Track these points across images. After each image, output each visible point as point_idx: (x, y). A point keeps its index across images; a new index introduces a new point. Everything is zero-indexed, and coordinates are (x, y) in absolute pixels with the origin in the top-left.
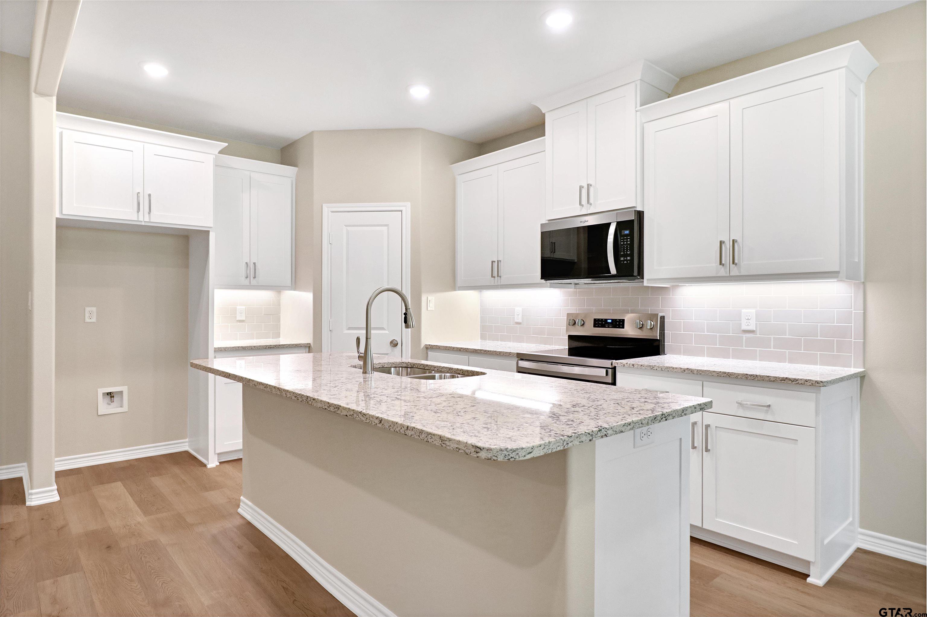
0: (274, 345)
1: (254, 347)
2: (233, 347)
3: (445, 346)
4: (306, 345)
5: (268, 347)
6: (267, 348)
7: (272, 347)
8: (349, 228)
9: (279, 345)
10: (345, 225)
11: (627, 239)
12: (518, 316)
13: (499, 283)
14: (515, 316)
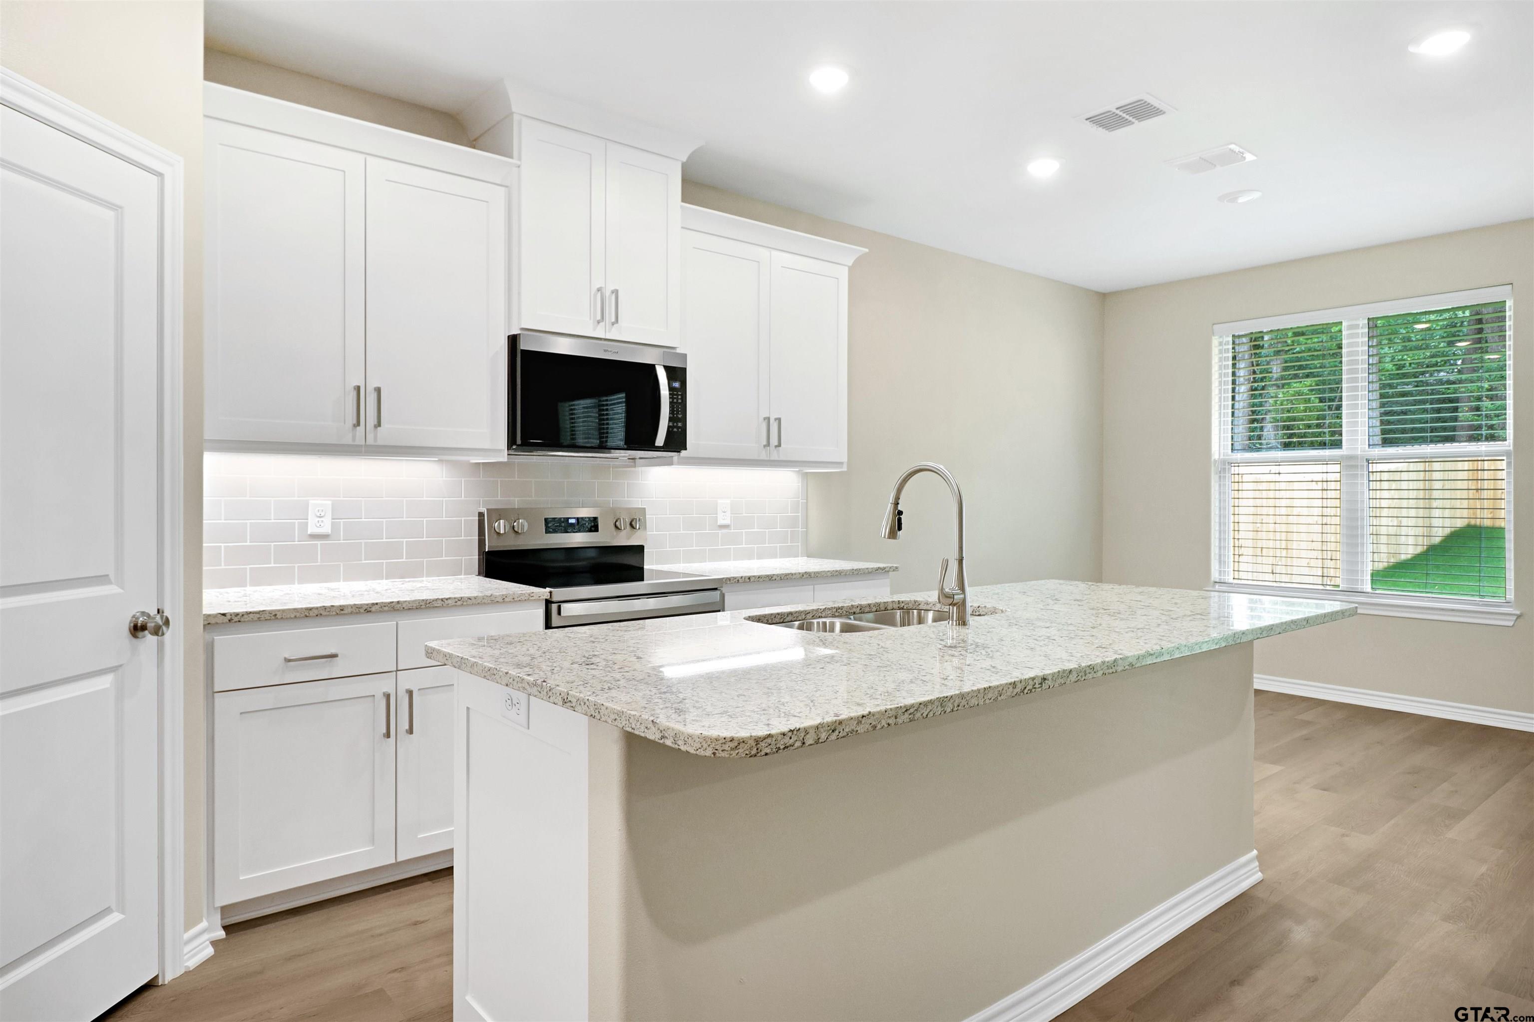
3: (304, 606)
11: (677, 395)
12: (320, 519)
13: (370, 441)
14: (307, 519)
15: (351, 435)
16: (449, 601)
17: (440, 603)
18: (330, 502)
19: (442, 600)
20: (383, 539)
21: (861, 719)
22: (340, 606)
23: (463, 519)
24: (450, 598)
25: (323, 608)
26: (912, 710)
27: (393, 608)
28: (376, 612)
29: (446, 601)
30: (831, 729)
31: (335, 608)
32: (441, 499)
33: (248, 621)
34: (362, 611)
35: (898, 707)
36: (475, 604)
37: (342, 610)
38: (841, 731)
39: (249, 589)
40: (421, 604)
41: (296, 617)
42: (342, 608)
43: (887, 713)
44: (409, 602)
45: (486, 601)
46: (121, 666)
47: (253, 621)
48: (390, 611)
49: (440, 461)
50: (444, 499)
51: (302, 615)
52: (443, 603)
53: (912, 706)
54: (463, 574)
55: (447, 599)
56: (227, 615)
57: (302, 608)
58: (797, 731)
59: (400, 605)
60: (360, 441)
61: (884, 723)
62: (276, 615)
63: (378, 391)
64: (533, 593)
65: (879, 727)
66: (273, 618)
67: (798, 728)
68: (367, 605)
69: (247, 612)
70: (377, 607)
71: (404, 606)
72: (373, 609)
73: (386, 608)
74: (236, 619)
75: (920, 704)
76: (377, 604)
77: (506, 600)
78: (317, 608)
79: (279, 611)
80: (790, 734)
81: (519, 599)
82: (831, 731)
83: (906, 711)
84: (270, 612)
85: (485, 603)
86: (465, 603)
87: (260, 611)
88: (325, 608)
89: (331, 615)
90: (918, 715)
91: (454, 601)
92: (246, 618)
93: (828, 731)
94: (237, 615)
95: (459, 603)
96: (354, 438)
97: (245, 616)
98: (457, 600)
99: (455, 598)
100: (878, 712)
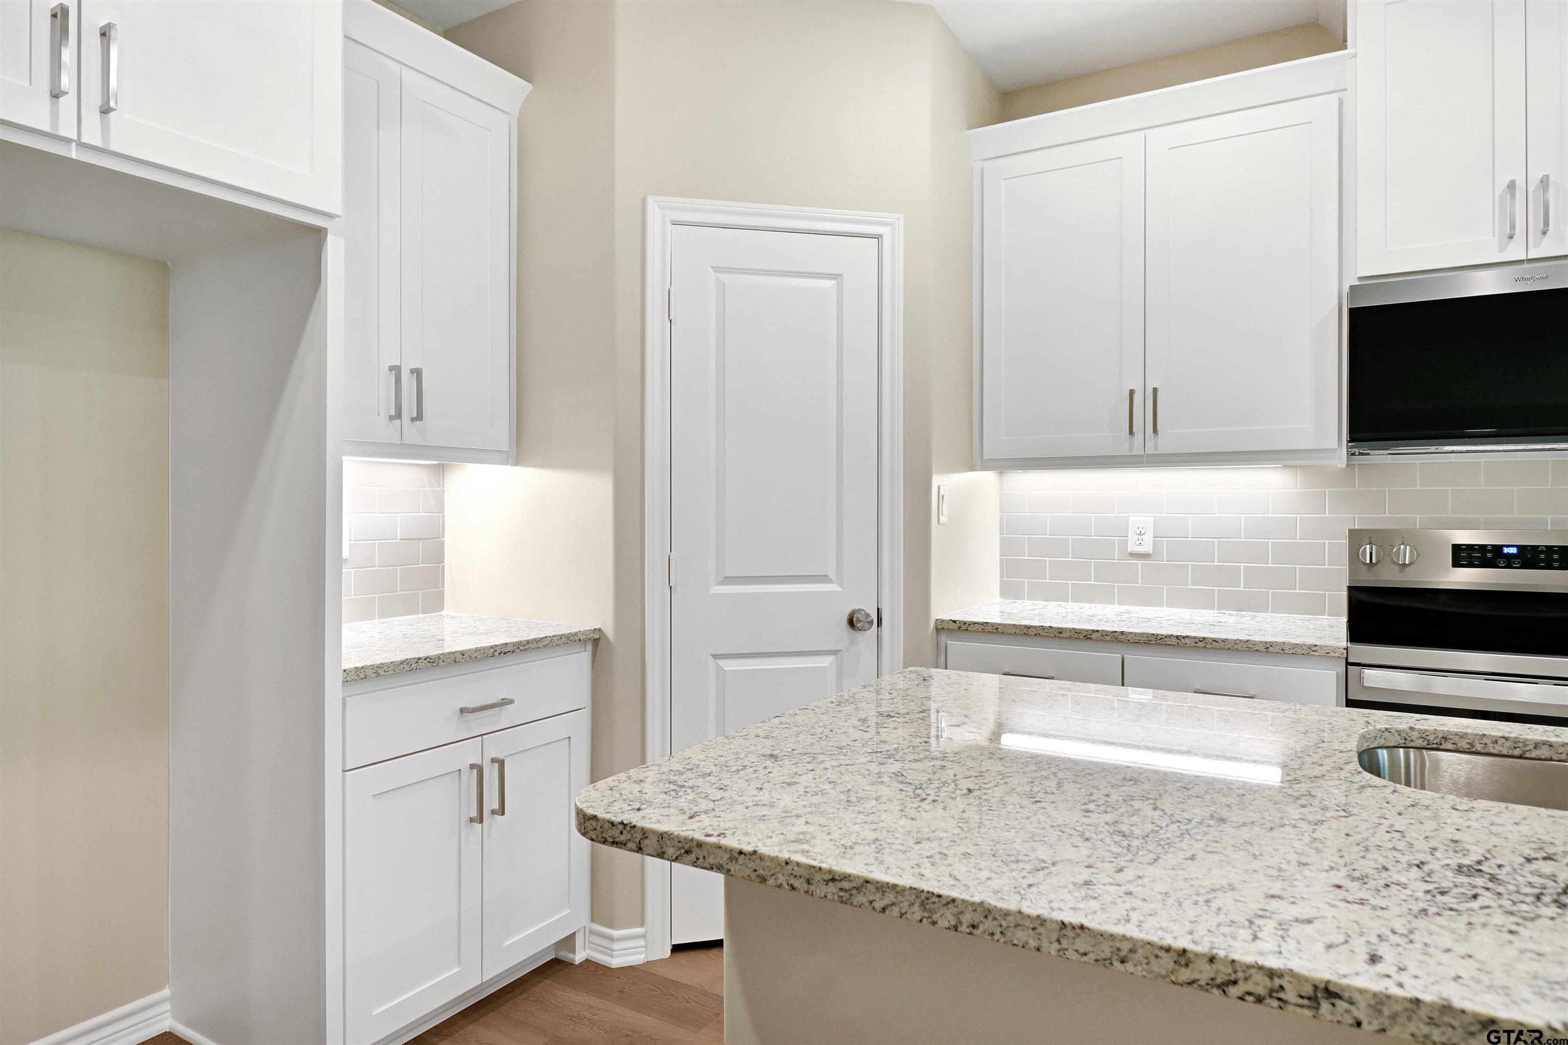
0: (514, 644)
1: (463, 653)
2: (402, 663)
4: (591, 635)
5: (499, 651)
6: (497, 653)
7: (509, 648)
8: (724, 277)
9: (528, 642)
10: (712, 268)
12: (1140, 537)
13: (1150, 449)
14: (1127, 537)
15: (1127, 444)
16: (1187, 641)
17: (1174, 641)
18: (1151, 519)
19: (1177, 637)
20: (1214, 562)
21: (736, 855)
22: (1059, 628)
23: (1327, 542)
24: (1187, 637)
25: (1041, 628)
26: (845, 885)
27: (1116, 638)
28: (1097, 640)
29: (1182, 640)
30: (682, 848)
31: (1053, 630)
32: (1295, 516)
33: (975, 631)
34: (1081, 636)
35: (814, 867)
36: (1224, 649)
37: (1061, 633)
38: (701, 857)
39: (1070, 605)
40: (1150, 638)
41: (1015, 633)
42: (1060, 631)
43: (789, 867)
44: (1135, 634)
45: (1239, 648)
46: (840, 651)
47: (976, 632)
48: (1111, 641)
49: (1285, 466)
50: (1299, 516)
51: (1021, 633)
52: (1178, 641)
53: (846, 877)
54: (1326, 614)
55: (1184, 637)
56: (957, 622)
57: (1021, 625)
58: (631, 827)
59: (1125, 636)
60: (1138, 450)
61: (781, 879)
62: (997, 628)
63: (1155, 390)
64: (1316, 645)
65: (771, 882)
66: (995, 631)
67: (634, 823)
68: (1087, 631)
69: (972, 622)
70: (1098, 635)
71: (1129, 638)
72: (1094, 636)
73: (1108, 638)
74: (964, 627)
75: (867, 882)
76: (1098, 631)
77: (1271, 649)
78: (1035, 627)
79: (1000, 624)
80: (621, 827)
81: (1293, 651)
82: (683, 851)
83: (833, 880)
84: (993, 625)
85: (1237, 650)
86: (1208, 646)
87: (984, 623)
88: (1043, 628)
89: (1049, 637)
90: (860, 899)
91: (1194, 641)
92: (972, 628)
93: (680, 848)
94: (965, 623)
95: (1201, 644)
96: (1131, 447)
97: (972, 626)
98: (1197, 640)
99: (1195, 638)
100: (772, 859)
